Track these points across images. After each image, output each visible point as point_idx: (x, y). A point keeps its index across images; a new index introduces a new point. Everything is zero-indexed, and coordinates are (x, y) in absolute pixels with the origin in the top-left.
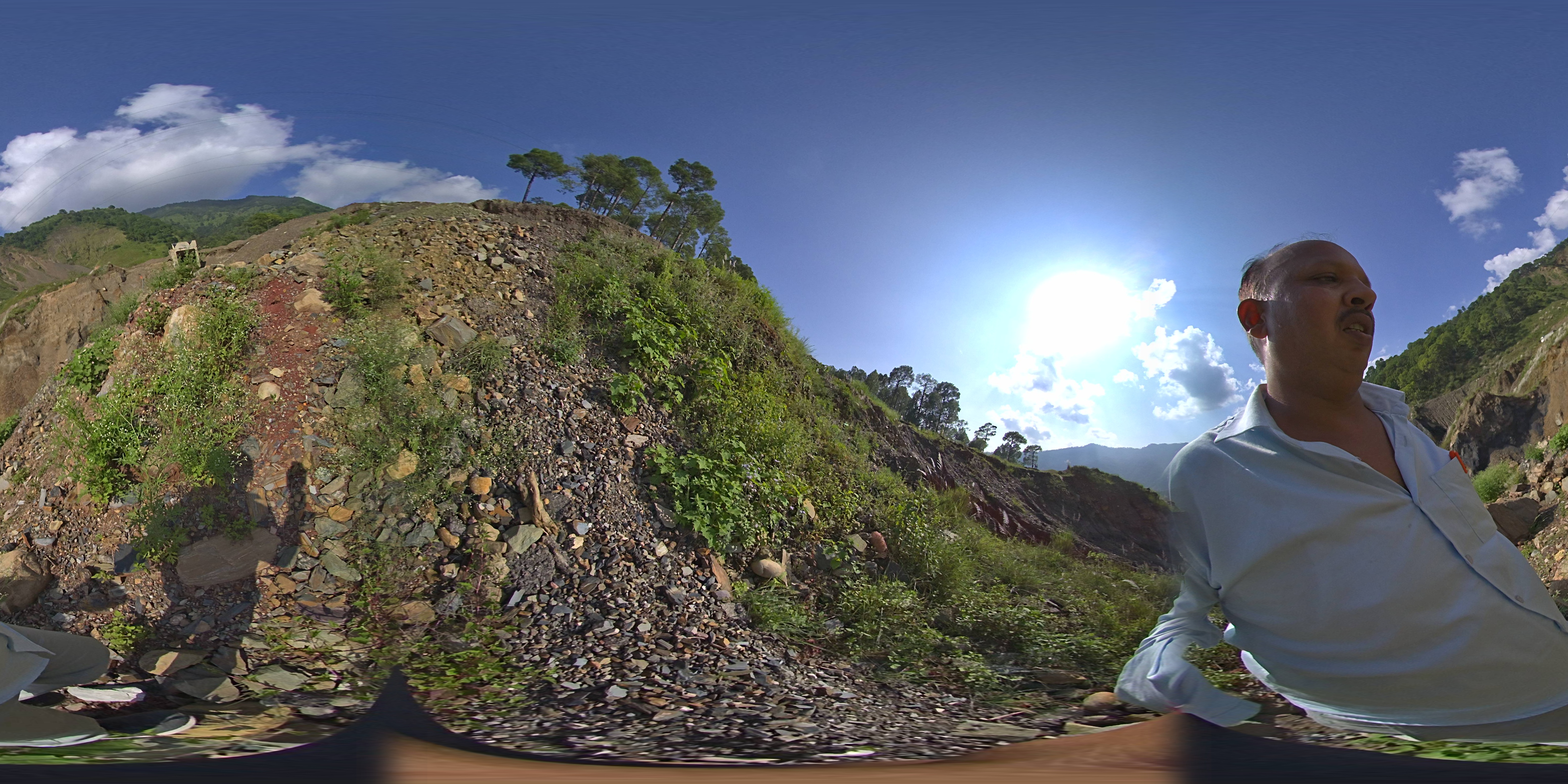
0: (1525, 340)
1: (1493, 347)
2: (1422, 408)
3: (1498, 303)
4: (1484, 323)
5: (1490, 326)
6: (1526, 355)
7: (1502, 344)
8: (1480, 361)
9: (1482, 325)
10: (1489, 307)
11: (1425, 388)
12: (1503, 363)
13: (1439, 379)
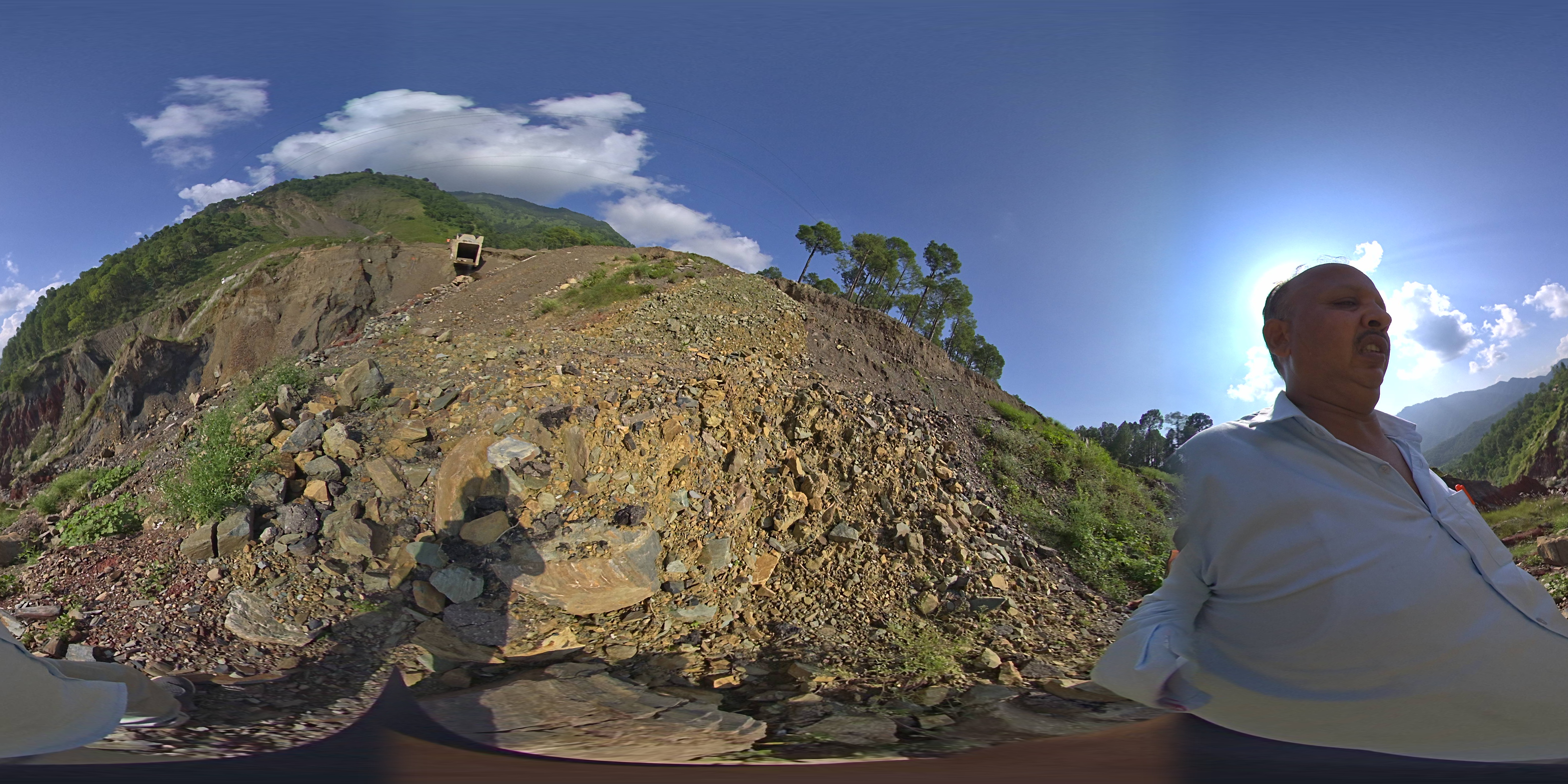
2: (91, 341)
3: (184, 235)
4: (165, 256)
6: (203, 295)
8: (157, 293)
10: (174, 238)
11: (97, 319)
12: (178, 299)
13: (112, 310)
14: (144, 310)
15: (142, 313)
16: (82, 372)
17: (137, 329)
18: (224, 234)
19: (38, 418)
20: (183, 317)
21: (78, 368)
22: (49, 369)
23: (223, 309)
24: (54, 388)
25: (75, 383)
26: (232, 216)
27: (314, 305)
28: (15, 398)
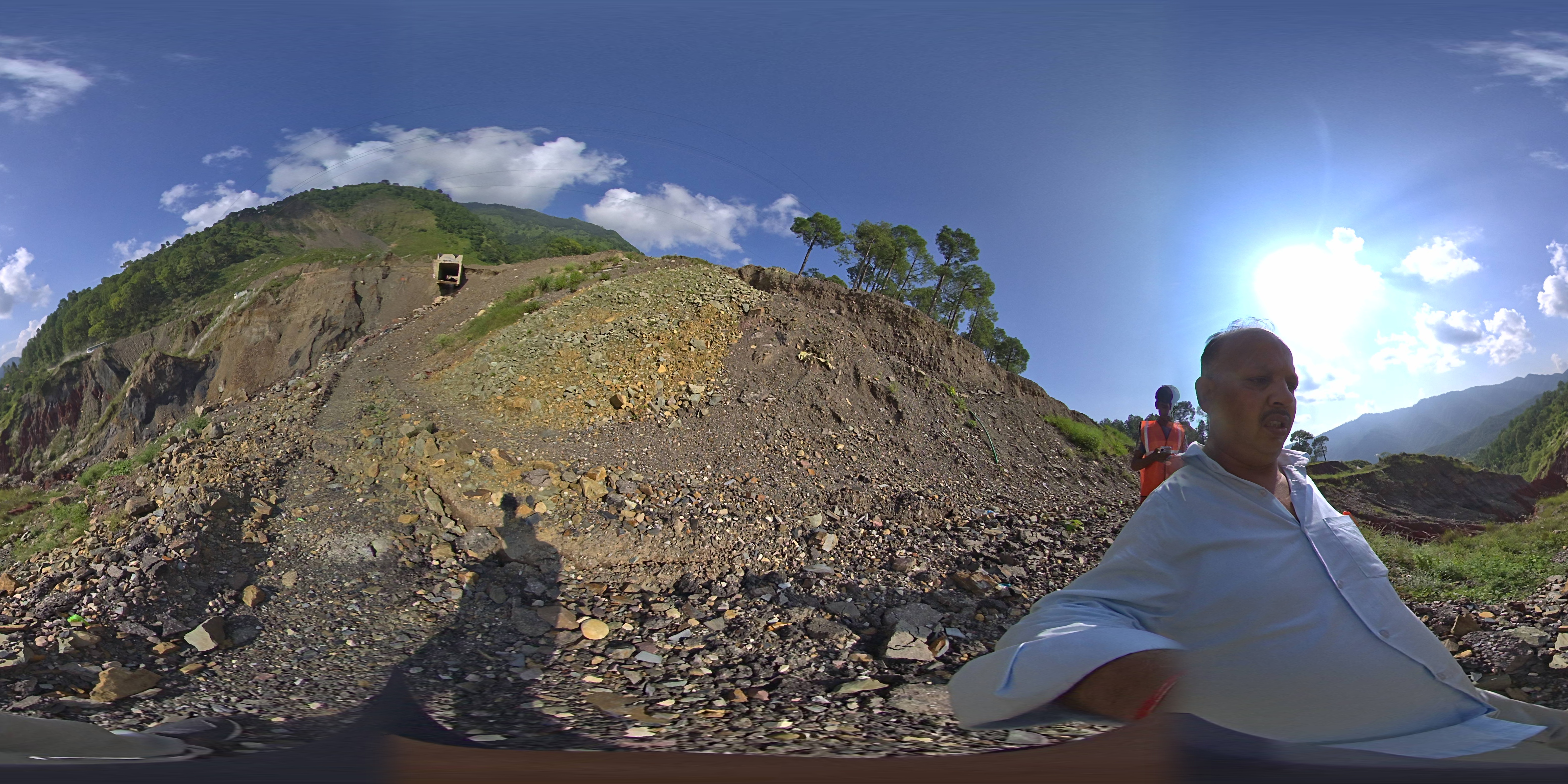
0: (223, 289)
1: (190, 291)
2: (110, 349)
3: (204, 245)
4: (184, 266)
5: (189, 271)
6: (216, 309)
7: (199, 288)
8: (174, 304)
9: (181, 268)
10: (193, 248)
11: (116, 327)
12: (194, 311)
13: (130, 319)
14: (161, 319)
15: (160, 322)
16: (100, 379)
17: (153, 339)
18: (241, 245)
19: (57, 419)
20: (196, 331)
21: (97, 375)
22: (69, 374)
23: (230, 328)
24: (73, 392)
25: (93, 389)
26: (251, 226)
27: (311, 326)
28: (36, 400)
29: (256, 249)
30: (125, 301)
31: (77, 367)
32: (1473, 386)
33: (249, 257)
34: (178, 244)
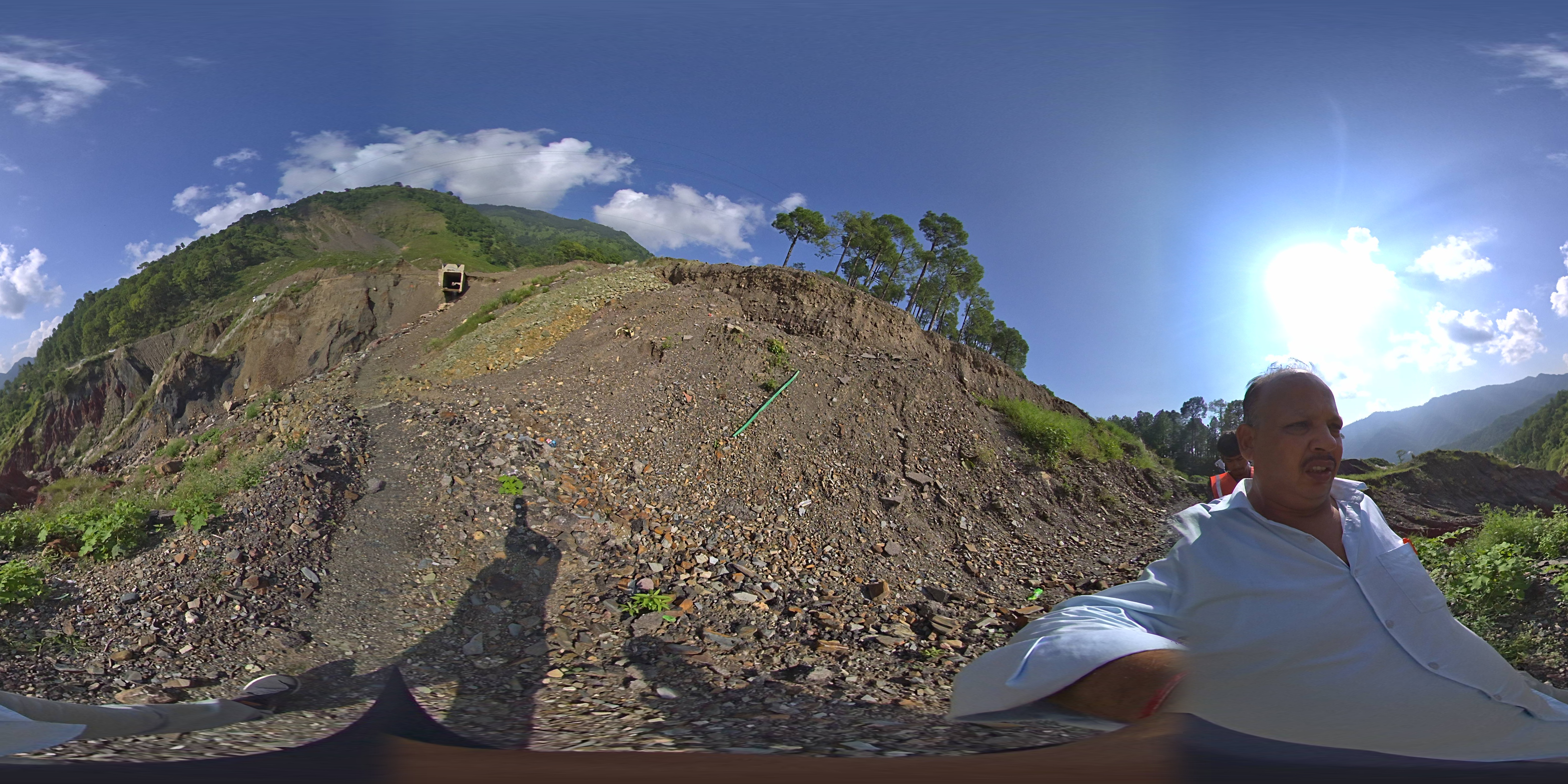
0: (240, 291)
1: (207, 293)
2: (132, 348)
3: (220, 248)
4: (202, 268)
5: (207, 274)
6: (235, 312)
7: (217, 291)
8: (192, 305)
9: (199, 270)
10: (210, 251)
11: (135, 327)
12: (213, 313)
13: (149, 319)
14: (179, 320)
15: (178, 324)
16: (123, 378)
17: (173, 339)
18: (256, 248)
19: (81, 417)
20: (217, 332)
21: (119, 373)
22: (92, 372)
23: (253, 330)
24: (96, 391)
25: (116, 387)
26: (265, 229)
27: (328, 330)
28: (59, 398)
29: (270, 252)
30: (145, 301)
31: (100, 366)
32: (1484, 385)
33: (264, 260)
34: (193, 246)
